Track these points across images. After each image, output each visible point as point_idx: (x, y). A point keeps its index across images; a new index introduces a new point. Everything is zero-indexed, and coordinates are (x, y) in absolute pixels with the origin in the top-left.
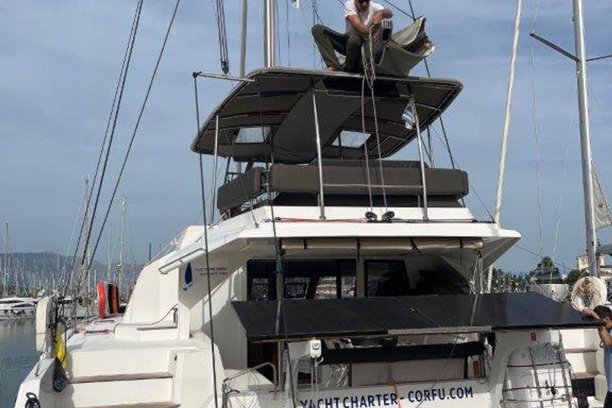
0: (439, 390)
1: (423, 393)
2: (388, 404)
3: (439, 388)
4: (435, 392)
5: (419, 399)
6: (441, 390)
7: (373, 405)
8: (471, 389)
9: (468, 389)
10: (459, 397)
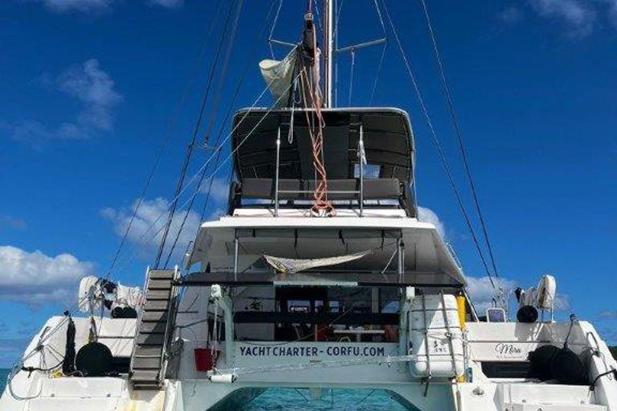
0: (354, 348)
1: (340, 350)
2: (310, 355)
3: (354, 346)
4: (350, 349)
5: (337, 353)
6: (356, 349)
7: (297, 355)
8: (383, 349)
9: (380, 349)
10: (371, 355)
